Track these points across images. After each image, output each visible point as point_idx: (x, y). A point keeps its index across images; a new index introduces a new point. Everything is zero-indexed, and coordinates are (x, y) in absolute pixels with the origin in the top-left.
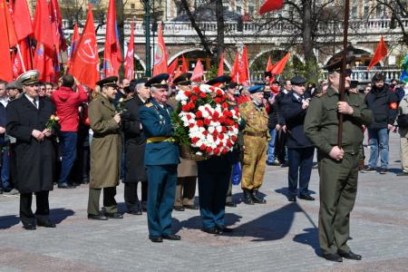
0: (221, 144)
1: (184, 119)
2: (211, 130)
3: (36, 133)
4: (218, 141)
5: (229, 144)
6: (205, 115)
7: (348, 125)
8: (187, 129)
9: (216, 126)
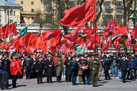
0: (85, 68)
1: (78, 63)
2: (83, 65)
3: (50, 66)
4: (84, 67)
5: (86, 68)
6: (82, 62)
7: (96, 65)
8: (78, 65)
9: (84, 65)
